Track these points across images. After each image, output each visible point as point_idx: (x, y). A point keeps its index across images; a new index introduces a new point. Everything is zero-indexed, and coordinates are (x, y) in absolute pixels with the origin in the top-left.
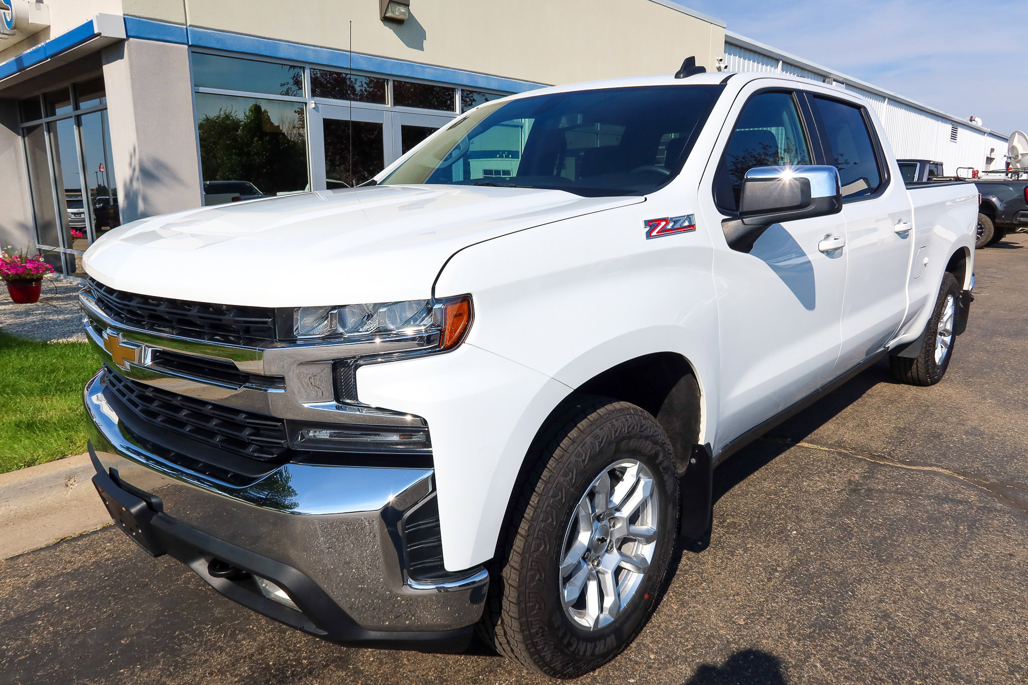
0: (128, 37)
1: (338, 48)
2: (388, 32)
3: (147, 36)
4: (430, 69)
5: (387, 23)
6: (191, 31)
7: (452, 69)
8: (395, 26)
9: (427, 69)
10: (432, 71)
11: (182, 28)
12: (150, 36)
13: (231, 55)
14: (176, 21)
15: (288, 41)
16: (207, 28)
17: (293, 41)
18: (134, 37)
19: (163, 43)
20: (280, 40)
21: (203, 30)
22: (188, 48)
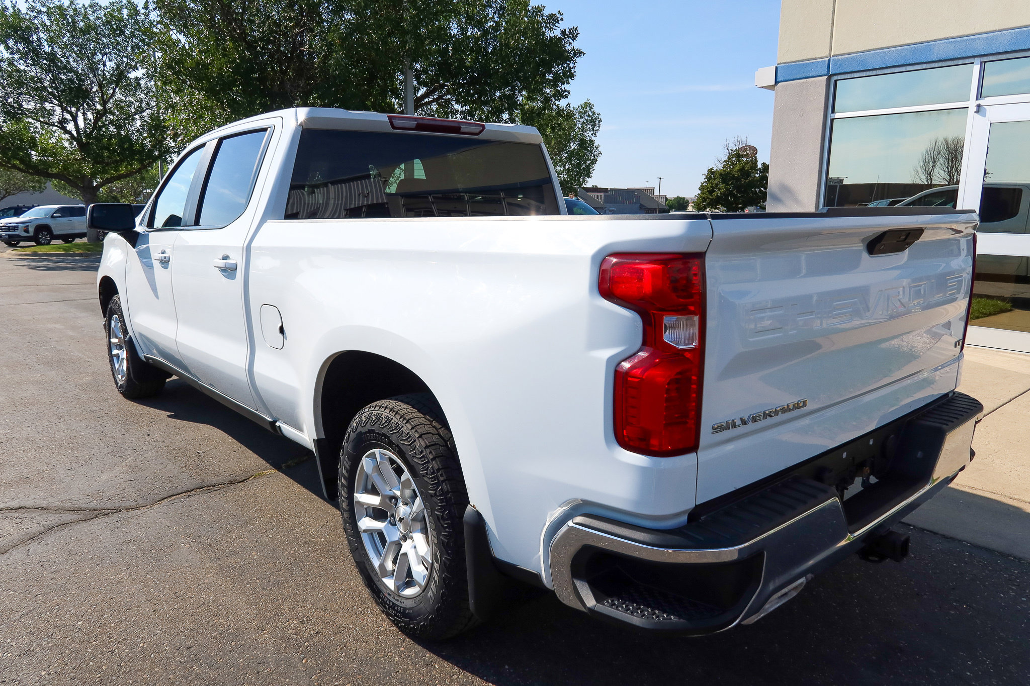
0: (776, 82)
3: (792, 78)
6: (833, 61)
11: (824, 61)
12: (795, 77)
13: (874, 73)
14: (820, 56)
15: (948, 38)
16: (850, 54)
17: (955, 35)
18: (782, 81)
19: (805, 80)
20: (932, 41)
21: (843, 57)
22: (828, 80)
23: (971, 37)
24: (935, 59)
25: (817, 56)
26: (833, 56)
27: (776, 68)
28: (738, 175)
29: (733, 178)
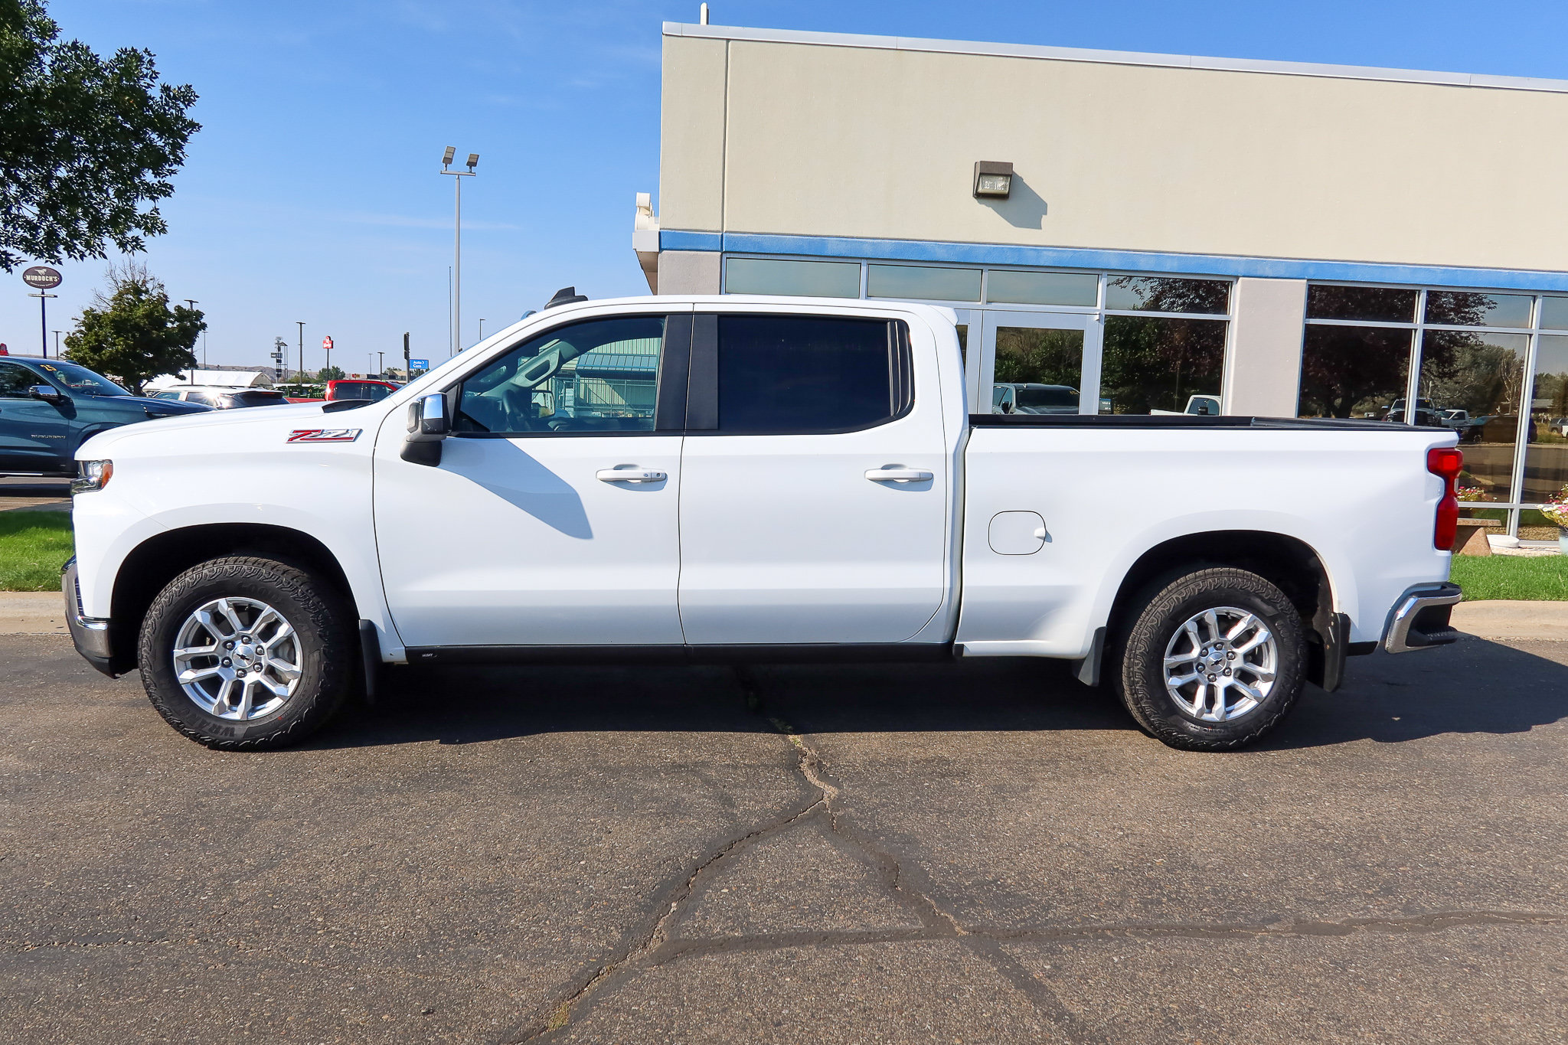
0: (661, 249)
1: (907, 238)
2: (986, 212)
3: (680, 248)
4: (1051, 252)
5: (982, 200)
6: (726, 237)
7: (1090, 249)
8: (996, 202)
9: (1045, 252)
10: (1055, 254)
11: (717, 235)
12: (684, 247)
13: (769, 257)
14: (712, 229)
15: (839, 237)
16: (744, 233)
17: (846, 235)
18: (666, 249)
19: (696, 252)
20: (828, 236)
21: (739, 235)
22: (722, 255)
23: (861, 240)
24: (830, 254)
25: (708, 229)
26: (726, 232)
27: (660, 233)
28: (145, 322)
29: (137, 327)
